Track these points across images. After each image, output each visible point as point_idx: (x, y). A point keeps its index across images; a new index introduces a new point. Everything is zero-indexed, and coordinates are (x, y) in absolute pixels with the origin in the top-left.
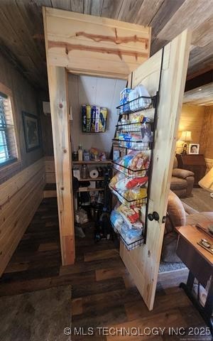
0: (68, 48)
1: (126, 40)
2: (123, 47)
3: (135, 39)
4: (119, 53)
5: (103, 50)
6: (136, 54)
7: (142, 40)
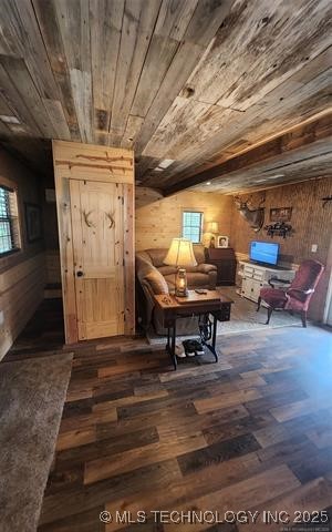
0: (71, 165)
1: (115, 160)
2: (113, 164)
3: (122, 158)
4: (110, 168)
5: (97, 166)
6: (124, 169)
7: (127, 159)
